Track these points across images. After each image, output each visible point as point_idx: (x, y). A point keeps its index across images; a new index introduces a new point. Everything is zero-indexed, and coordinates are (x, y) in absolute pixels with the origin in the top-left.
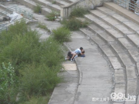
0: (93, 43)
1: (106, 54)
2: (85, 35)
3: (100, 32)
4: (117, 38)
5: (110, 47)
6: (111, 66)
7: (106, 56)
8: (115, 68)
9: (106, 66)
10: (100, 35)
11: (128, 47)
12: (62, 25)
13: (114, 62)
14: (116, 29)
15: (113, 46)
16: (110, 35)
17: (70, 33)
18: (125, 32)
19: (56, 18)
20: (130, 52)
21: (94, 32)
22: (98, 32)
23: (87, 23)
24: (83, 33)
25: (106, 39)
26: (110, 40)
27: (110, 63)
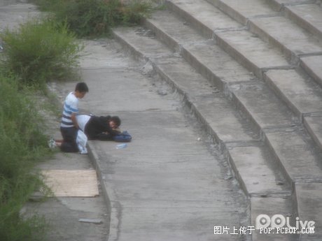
0: (165, 88)
1: (217, 131)
2: (135, 55)
3: (192, 44)
4: (264, 71)
5: (235, 105)
6: (235, 182)
7: (216, 140)
8: (251, 189)
9: (214, 183)
10: (195, 55)
11: (305, 104)
12: (45, 14)
13: (250, 164)
14: (259, 34)
15: (244, 102)
16: (236, 56)
18: (293, 47)
20: (313, 127)
21: (170, 44)
22: (186, 46)
23: (143, 8)
24: (125, 47)
25: (218, 74)
26: (232, 75)
27: (234, 168)
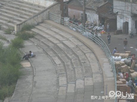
0: (39, 48)
1: (49, 54)
2: (33, 43)
3: (43, 40)
4: (56, 44)
5: (52, 50)
6: (54, 63)
7: (50, 56)
8: (57, 64)
9: (50, 63)
10: (44, 42)
11: (64, 49)
12: (17, 37)
13: (56, 60)
14: (54, 38)
15: (53, 49)
16: (51, 42)
17: (23, 42)
18: (60, 39)
19: (12, 32)
20: (66, 52)
21: (39, 40)
22: (42, 40)
23: (34, 35)
24: (31, 41)
25: (48, 45)
26: (51, 45)
27: (53, 60)
